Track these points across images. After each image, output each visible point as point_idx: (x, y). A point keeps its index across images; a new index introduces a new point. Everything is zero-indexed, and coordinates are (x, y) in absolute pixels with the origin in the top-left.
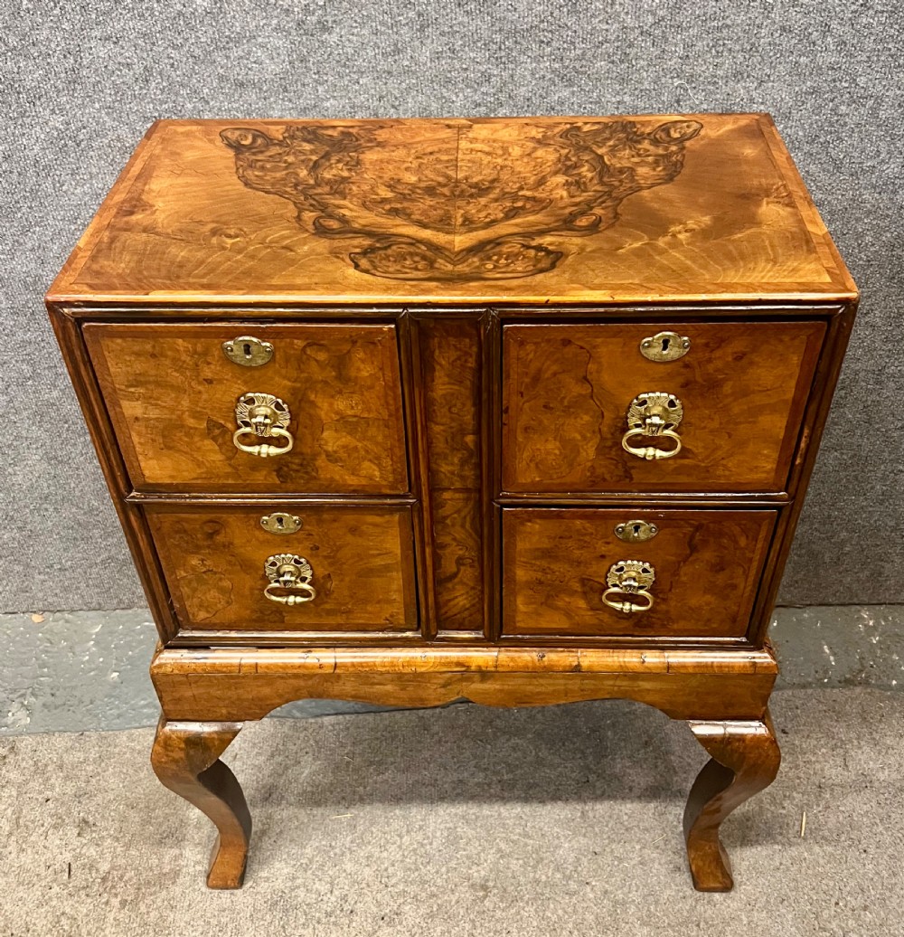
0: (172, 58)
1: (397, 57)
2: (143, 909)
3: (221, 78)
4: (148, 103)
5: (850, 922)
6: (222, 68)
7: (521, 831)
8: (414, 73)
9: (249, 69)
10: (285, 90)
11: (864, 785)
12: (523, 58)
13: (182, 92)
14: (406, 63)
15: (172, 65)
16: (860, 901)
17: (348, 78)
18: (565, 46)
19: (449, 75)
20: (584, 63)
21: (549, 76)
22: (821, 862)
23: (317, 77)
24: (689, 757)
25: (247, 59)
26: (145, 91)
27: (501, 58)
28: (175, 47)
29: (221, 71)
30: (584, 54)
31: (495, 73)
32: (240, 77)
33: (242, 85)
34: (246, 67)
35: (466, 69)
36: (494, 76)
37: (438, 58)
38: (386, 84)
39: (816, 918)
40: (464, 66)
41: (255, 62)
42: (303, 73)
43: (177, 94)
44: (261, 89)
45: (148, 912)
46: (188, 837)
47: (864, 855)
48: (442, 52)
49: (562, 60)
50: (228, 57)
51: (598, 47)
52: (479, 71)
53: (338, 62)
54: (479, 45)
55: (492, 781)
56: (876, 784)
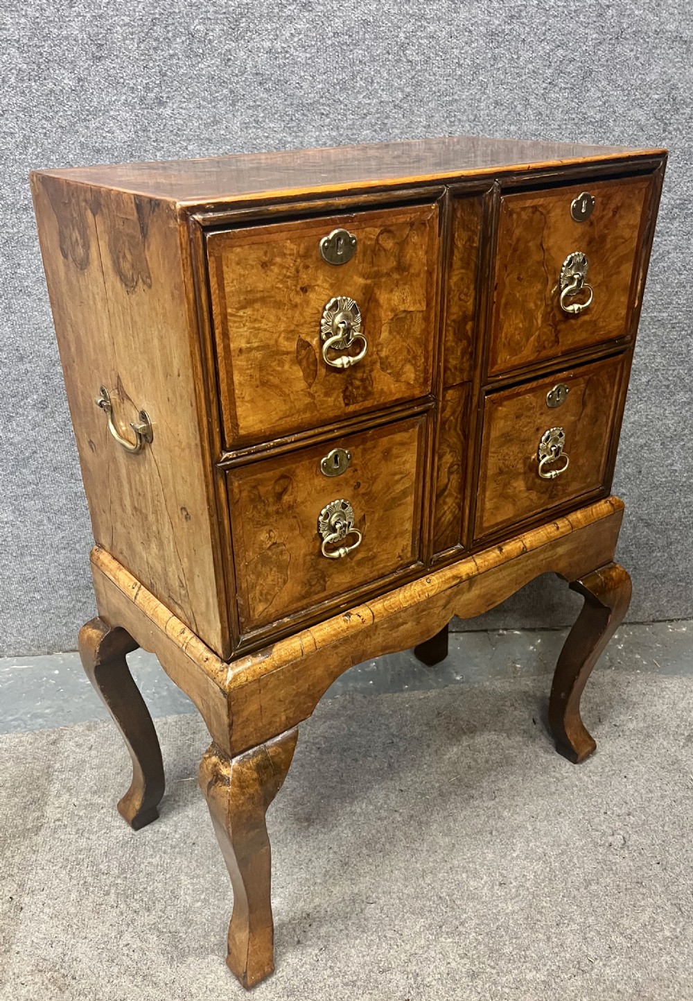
0: (45, 128)
1: (215, 127)
2: (8, 854)
3: (82, 145)
4: (26, 166)
5: (617, 824)
6: (83, 136)
7: (338, 780)
8: (228, 140)
9: (104, 137)
10: (132, 155)
11: (617, 734)
12: (309, 128)
13: (52, 157)
14: (222, 132)
15: (45, 134)
16: (624, 810)
17: (179, 145)
18: (340, 117)
19: (255, 142)
20: (355, 132)
21: (329, 142)
22: (590, 786)
23: (155, 144)
24: (474, 721)
25: (103, 129)
26: (24, 156)
27: (293, 127)
28: (46, 118)
29: (83, 139)
30: (354, 124)
31: (289, 140)
32: (97, 145)
33: (98, 151)
34: (101, 135)
35: (267, 137)
36: (289, 142)
37: (246, 128)
38: (207, 150)
39: (589, 823)
40: (266, 134)
41: (108, 132)
42: (144, 141)
43: (48, 160)
44: (113, 155)
45: (13, 856)
46: (49, 803)
47: (625, 780)
48: (248, 123)
49: (338, 129)
50: (87, 128)
51: (364, 118)
52: (277, 138)
53: (172, 131)
54: (276, 116)
55: (312, 749)
56: (627, 733)
